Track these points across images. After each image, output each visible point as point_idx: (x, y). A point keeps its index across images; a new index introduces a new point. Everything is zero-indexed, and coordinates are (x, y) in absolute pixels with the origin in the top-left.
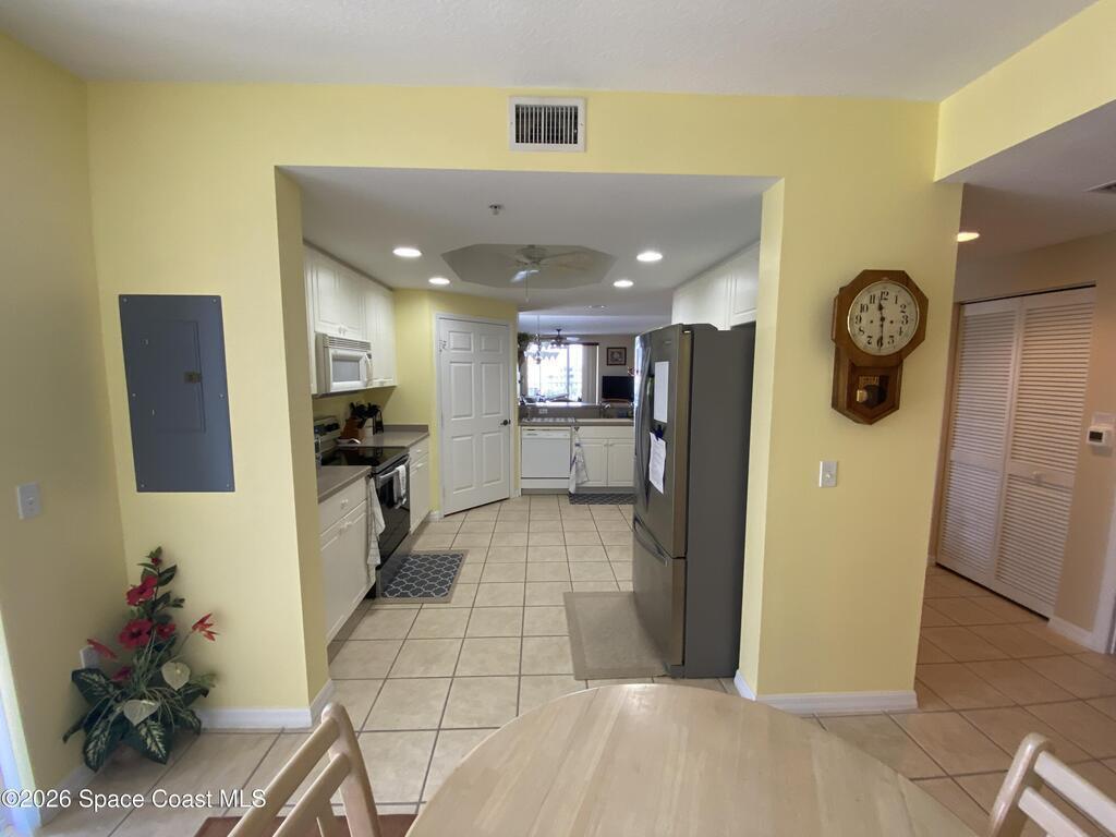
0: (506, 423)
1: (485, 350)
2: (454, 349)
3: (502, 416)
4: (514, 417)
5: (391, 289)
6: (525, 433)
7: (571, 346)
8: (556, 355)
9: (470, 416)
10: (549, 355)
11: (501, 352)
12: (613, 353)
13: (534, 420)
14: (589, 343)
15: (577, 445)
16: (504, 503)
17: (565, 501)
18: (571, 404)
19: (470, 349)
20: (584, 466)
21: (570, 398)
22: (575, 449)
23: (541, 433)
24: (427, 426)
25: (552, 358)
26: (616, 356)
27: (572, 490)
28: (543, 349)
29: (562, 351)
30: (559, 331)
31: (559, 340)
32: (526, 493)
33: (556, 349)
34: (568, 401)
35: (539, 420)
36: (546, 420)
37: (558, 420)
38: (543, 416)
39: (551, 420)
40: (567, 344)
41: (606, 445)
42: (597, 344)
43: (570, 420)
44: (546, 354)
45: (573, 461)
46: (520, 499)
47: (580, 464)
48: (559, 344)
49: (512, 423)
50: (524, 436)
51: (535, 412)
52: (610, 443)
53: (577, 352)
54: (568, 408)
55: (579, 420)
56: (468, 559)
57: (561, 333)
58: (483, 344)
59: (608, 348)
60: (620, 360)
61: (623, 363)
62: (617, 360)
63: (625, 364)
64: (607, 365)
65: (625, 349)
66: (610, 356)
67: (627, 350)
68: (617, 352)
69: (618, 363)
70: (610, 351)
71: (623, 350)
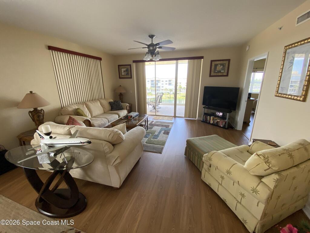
12: (216, 65)
26: (219, 68)
30: (152, 37)
42: (202, 57)
59: (212, 61)
60: (223, 71)
61: (225, 74)
62: (220, 72)
63: (227, 75)
64: (210, 76)
65: (229, 60)
66: (213, 68)
67: (231, 62)
68: (221, 65)
69: (220, 74)
70: (213, 63)
71: (227, 62)
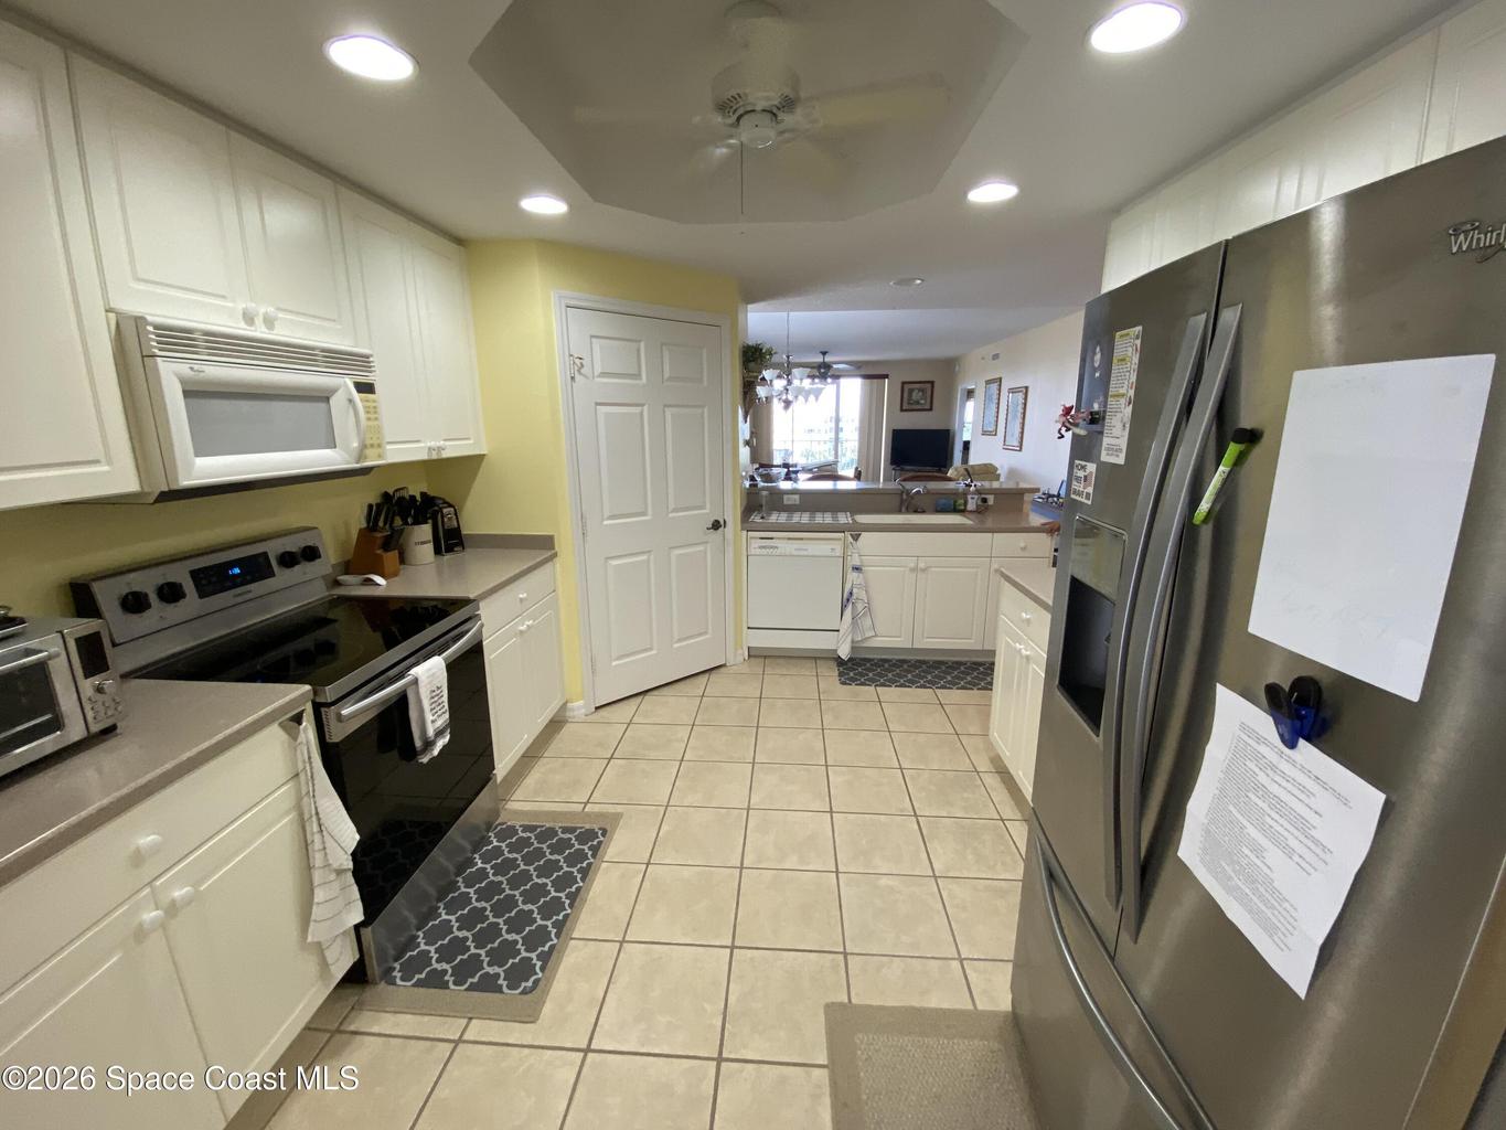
0: (716, 525)
1: (670, 379)
2: (603, 374)
3: (709, 513)
4: (732, 512)
5: (459, 241)
6: (756, 544)
7: (843, 381)
8: (817, 393)
9: (644, 514)
10: (807, 394)
11: (705, 383)
12: (911, 391)
13: (774, 518)
14: (873, 374)
15: (857, 569)
16: (714, 676)
17: (831, 674)
18: (842, 485)
19: (637, 376)
20: (869, 608)
21: (841, 473)
22: (852, 576)
23: (785, 545)
24: (551, 538)
25: (812, 398)
26: (916, 396)
27: (844, 653)
28: (796, 382)
29: (829, 389)
30: (824, 353)
31: (823, 371)
32: (754, 654)
33: (818, 384)
34: (836, 478)
35: (782, 518)
36: (796, 518)
37: (819, 518)
38: (791, 509)
39: (805, 518)
40: (836, 377)
41: (913, 570)
42: (886, 376)
43: (843, 518)
44: (800, 391)
45: (847, 600)
46: (745, 669)
47: (860, 606)
48: (823, 377)
49: (729, 524)
50: (752, 551)
51: (777, 501)
52: (922, 565)
53: (852, 390)
54: (835, 493)
55: (863, 519)
56: (614, 848)
57: (828, 359)
58: (667, 368)
59: (903, 383)
60: (922, 402)
61: (928, 407)
62: (918, 403)
63: (931, 409)
64: (902, 410)
65: (932, 383)
66: (906, 395)
67: (936, 385)
68: (920, 390)
69: (919, 407)
70: (907, 387)
71: (929, 385)
